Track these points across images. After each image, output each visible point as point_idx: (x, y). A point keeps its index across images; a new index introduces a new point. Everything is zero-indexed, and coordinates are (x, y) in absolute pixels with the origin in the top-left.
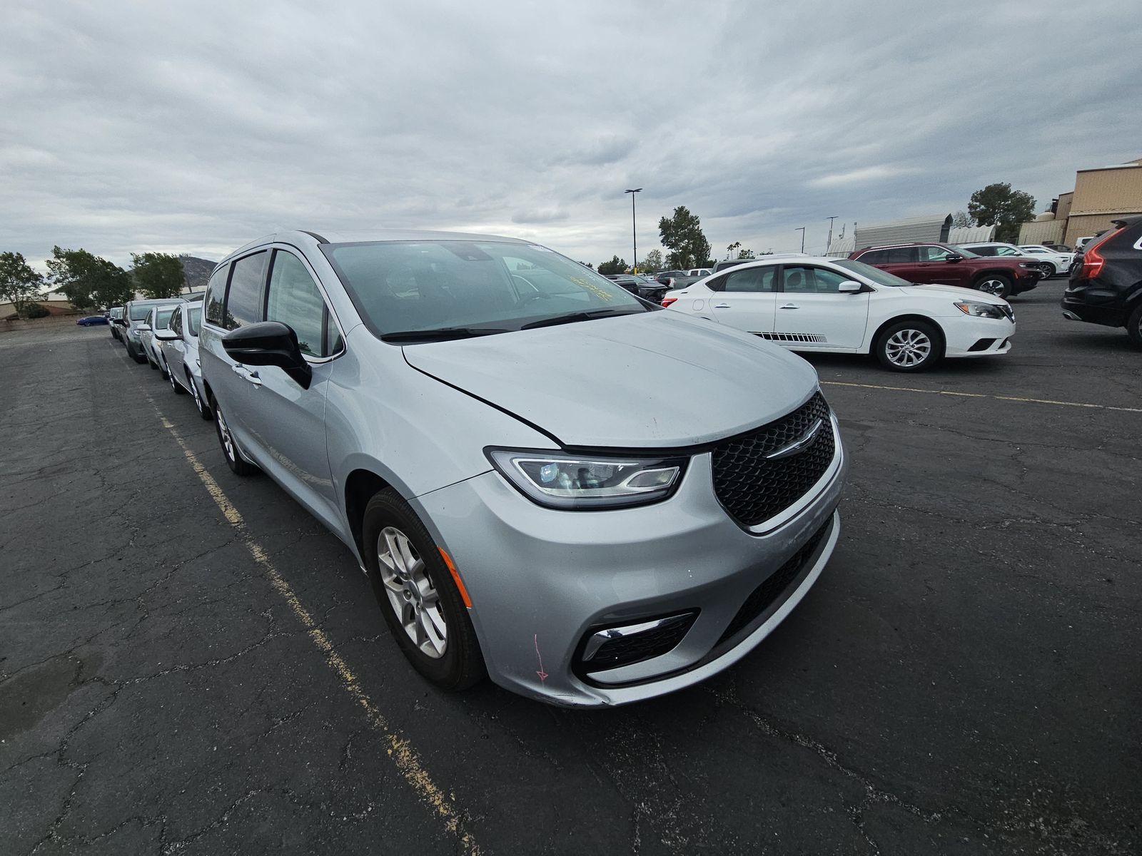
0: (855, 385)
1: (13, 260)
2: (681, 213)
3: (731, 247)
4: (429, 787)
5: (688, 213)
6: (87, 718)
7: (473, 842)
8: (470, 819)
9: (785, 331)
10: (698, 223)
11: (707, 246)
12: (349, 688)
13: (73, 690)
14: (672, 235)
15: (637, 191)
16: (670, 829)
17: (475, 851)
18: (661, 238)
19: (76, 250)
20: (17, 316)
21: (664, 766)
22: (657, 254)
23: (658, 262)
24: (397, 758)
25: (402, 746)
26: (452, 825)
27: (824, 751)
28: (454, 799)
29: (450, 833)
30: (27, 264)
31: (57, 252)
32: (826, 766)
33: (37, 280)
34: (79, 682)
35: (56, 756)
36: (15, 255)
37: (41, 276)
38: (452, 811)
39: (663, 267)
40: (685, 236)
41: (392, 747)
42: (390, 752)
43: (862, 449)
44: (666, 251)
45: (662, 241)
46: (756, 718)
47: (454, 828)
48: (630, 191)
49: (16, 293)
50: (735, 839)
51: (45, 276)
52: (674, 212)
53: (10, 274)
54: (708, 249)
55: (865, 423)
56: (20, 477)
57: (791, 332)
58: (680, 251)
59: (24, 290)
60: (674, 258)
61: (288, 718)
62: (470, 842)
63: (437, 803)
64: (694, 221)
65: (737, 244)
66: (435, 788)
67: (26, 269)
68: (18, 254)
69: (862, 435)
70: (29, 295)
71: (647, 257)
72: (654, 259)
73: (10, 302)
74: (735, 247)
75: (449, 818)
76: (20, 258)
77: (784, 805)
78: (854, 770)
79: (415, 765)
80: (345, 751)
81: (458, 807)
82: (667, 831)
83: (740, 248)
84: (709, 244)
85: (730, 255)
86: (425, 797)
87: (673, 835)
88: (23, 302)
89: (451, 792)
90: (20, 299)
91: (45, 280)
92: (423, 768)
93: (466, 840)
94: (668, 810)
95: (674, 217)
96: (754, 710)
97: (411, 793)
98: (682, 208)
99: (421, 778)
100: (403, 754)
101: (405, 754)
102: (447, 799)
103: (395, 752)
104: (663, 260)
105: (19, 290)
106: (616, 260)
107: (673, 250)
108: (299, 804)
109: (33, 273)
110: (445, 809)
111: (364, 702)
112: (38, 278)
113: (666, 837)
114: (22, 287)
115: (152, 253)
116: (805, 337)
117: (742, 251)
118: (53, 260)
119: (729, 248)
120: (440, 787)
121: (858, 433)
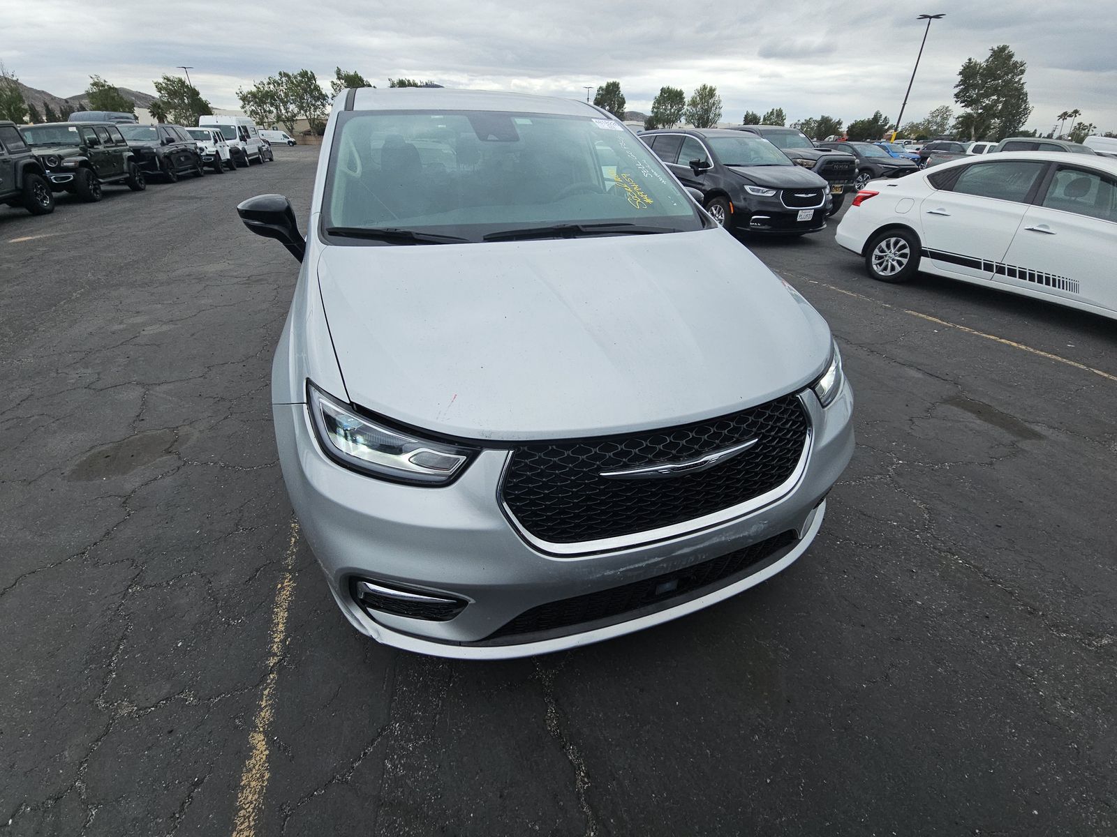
0: (1082, 367)
1: (308, 78)
2: (1001, 57)
3: (1064, 116)
4: (281, 625)
5: (1011, 56)
6: (155, 479)
7: (274, 681)
8: (285, 664)
9: (1018, 264)
10: (1022, 72)
11: (1026, 109)
12: (293, 525)
13: (162, 456)
14: (974, 86)
15: (937, 17)
16: (400, 758)
17: (271, 688)
18: (957, 90)
19: (352, 73)
20: (310, 131)
21: (440, 704)
22: (944, 113)
23: (942, 125)
24: (280, 593)
25: (289, 586)
26: (272, 661)
27: (582, 774)
28: (287, 643)
29: (267, 666)
30: (318, 83)
31: (338, 73)
32: (571, 789)
33: (324, 99)
34: (168, 452)
35: (123, 499)
36: (309, 73)
37: (327, 96)
38: (280, 651)
39: (947, 133)
40: (995, 90)
41: (283, 583)
42: (279, 586)
43: (991, 464)
44: (959, 110)
45: (957, 96)
46: (552, 709)
47: (271, 664)
48: (925, 17)
49: (310, 110)
50: (437, 796)
51: (330, 96)
52: (990, 53)
53: (305, 91)
54: (1026, 112)
55: (1037, 428)
56: (236, 280)
57: (1028, 266)
58: (980, 111)
59: (316, 108)
60: (966, 121)
61: (246, 529)
62: (272, 680)
63: (276, 640)
64: (1018, 69)
65: (1076, 112)
66: (283, 629)
67: (317, 88)
68: (312, 73)
69: (1013, 444)
70: (318, 113)
71: (927, 116)
72: (939, 119)
73: (305, 118)
74: (1070, 116)
75: (275, 654)
76: (313, 77)
77: (501, 796)
78: (591, 807)
79: (285, 605)
80: (257, 571)
81: (286, 650)
82: (395, 757)
83: (1078, 119)
84: (1030, 105)
85: (1059, 127)
86: (273, 632)
87: (397, 762)
88: (314, 118)
89: (290, 636)
90: (313, 117)
91: (330, 101)
92: (288, 610)
93: (271, 677)
94: (410, 741)
95: (987, 60)
96: (556, 701)
97: (269, 623)
98: (1004, 48)
99: (281, 616)
100: (285, 592)
101: (286, 593)
102: (283, 641)
103: (283, 588)
104: (952, 122)
105: (312, 108)
106: (877, 117)
107: (969, 110)
108: (209, 594)
109: (321, 92)
110: (278, 648)
111: (293, 539)
112: (324, 97)
113: (391, 760)
114: (314, 105)
115: (404, 79)
116: (1048, 279)
117: (1080, 124)
118: (336, 81)
119: (1060, 117)
120: (287, 629)
121: (1008, 437)
